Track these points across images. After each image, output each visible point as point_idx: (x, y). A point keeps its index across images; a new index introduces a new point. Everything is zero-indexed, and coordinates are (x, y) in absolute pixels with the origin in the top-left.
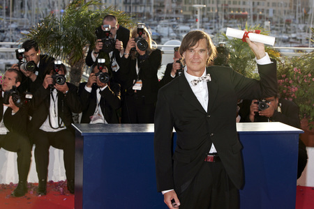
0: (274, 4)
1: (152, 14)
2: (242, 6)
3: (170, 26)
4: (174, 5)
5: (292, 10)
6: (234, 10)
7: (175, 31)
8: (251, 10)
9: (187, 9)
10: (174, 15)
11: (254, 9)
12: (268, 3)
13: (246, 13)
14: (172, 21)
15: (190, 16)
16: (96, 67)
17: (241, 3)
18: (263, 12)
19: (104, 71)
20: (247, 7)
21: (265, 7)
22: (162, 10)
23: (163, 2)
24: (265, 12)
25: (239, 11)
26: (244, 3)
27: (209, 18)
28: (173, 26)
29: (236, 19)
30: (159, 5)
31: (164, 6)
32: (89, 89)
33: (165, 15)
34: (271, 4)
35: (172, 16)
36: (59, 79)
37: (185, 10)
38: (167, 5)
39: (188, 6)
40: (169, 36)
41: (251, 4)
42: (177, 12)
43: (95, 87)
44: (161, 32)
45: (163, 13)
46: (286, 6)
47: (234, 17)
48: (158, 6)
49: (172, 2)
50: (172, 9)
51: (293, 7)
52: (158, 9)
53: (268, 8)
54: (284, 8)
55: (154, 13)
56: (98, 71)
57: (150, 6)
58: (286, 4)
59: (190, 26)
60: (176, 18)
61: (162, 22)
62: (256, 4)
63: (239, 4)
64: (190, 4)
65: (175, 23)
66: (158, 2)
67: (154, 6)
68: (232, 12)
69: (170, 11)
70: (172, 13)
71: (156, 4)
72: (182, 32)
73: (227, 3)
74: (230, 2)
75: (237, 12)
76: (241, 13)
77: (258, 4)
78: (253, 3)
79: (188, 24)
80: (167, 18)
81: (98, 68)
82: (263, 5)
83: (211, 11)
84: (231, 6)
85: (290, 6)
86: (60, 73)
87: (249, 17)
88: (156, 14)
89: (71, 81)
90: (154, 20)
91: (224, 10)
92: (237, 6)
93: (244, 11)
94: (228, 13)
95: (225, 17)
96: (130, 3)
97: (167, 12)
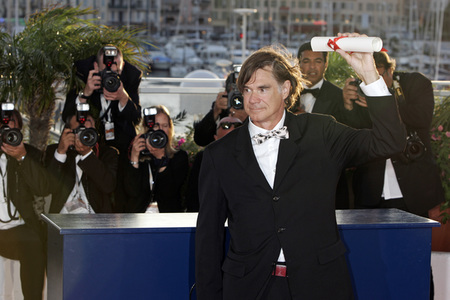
0: (370, 7)
1: (158, 25)
2: (314, 11)
3: (188, 45)
4: (197, 10)
5: (401, 15)
6: (302, 17)
7: (198, 55)
8: (330, 18)
9: (220, 16)
10: (197, 27)
11: (334, 16)
12: (361, 5)
13: (322, 22)
14: (194, 37)
15: (223, 28)
16: (74, 118)
17: (314, 4)
18: (351, 20)
19: (88, 125)
20: (323, 12)
21: (355, 12)
22: (175, 17)
23: (178, 5)
24: (354, 19)
25: (309, 19)
26: (318, 5)
27: (257, 32)
28: (195, 46)
29: (303, 32)
30: (170, 9)
31: (177, 12)
32: (61, 157)
33: (178, 28)
34: (364, 7)
35: (193, 28)
36: (11, 135)
37: (215, 18)
38: (182, 8)
39: (220, 11)
40: (184, 63)
41: (331, 6)
42: (201, 21)
43: (71, 153)
44: (173, 56)
45: (176, 24)
46: (390, 10)
47: (300, 29)
48: (167, 11)
49: (193, 4)
50: (193, 15)
52: (169, 16)
53: (360, 13)
54: (386, 13)
55: (162, 23)
56: (77, 124)
57: (155, 12)
58: (391, 5)
59: (225, 46)
60: (200, 32)
61: (175, 39)
62: (338, 6)
63: (310, 6)
64: (224, 7)
65: (198, 40)
66: (167, 4)
67: (162, 12)
68: (298, 20)
69: (189, 19)
70: (193, 23)
71: (165, 7)
72: (212, 55)
73: (289, 4)
74: (293, 3)
75: (306, 22)
76: (313, 22)
77: (343, 6)
78: (334, 5)
79: (220, 42)
80: (181, 32)
81: (78, 120)
82: (352, 8)
83: (261, 19)
84: (297, 10)
85: (398, 10)
86: (11, 125)
87: (324, 29)
88: (164, 26)
89: (31, 141)
90: (161, 35)
91: (284, 18)
92: (306, 11)
93: (317, 19)
94: (290, 22)
95: (285, 29)
96: (121, 6)
97: (184, 22)
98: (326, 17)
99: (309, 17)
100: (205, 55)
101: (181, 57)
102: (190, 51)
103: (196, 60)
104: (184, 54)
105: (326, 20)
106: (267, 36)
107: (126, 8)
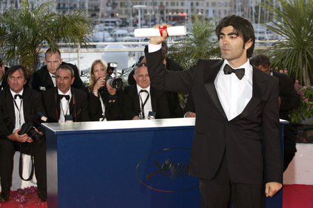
0: (214, 4)
1: (87, 19)
2: (180, 7)
3: (105, 30)
4: (110, 9)
5: (233, 9)
6: (173, 11)
7: (112, 35)
8: (190, 11)
9: (124, 12)
10: (110, 19)
11: (192, 10)
12: (208, 3)
13: (185, 14)
14: (108, 25)
15: (126, 19)
17: (180, 4)
18: (202, 13)
20: (185, 8)
21: (204, 8)
22: (97, 14)
23: (98, 6)
24: (204, 12)
25: (177, 13)
26: (182, 4)
27: (146, 21)
28: (110, 30)
29: (174, 20)
30: (94, 9)
31: (98, 10)
33: (99, 20)
34: (210, 4)
35: (107, 20)
37: (120, 13)
38: (101, 8)
39: (124, 9)
40: (104, 40)
41: (190, 4)
42: (113, 15)
44: (97, 37)
45: (98, 17)
46: (226, 6)
47: (172, 18)
48: (92, 10)
49: (107, 5)
50: (107, 12)
51: (233, 7)
52: (93, 13)
53: (207, 8)
54: (224, 8)
55: (89, 17)
57: (85, 11)
58: (227, 3)
61: (97, 27)
62: (195, 4)
63: (178, 5)
64: (126, 7)
65: (111, 27)
66: (92, 6)
67: (89, 10)
68: (170, 14)
69: (105, 14)
70: (108, 17)
71: (90, 8)
72: (119, 36)
73: (164, 4)
74: (167, 3)
75: (175, 14)
76: (180, 14)
77: (197, 4)
78: (192, 4)
79: (123, 28)
80: (101, 22)
82: (203, 5)
83: (148, 14)
84: (170, 7)
85: (231, 6)
87: (186, 18)
88: (91, 19)
91: (162, 12)
92: (175, 7)
93: (182, 13)
94: (166, 15)
95: (163, 18)
96: (64, 8)
97: (103, 16)
98: (187, 11)
99: (177, 11)
100: (115, 36)
101: (102, 37)
102: (107, 34)
103: (110, 38)
104: (104, 35)
105: (187, 12)
106: (153, 23)
107: (67, 9)
